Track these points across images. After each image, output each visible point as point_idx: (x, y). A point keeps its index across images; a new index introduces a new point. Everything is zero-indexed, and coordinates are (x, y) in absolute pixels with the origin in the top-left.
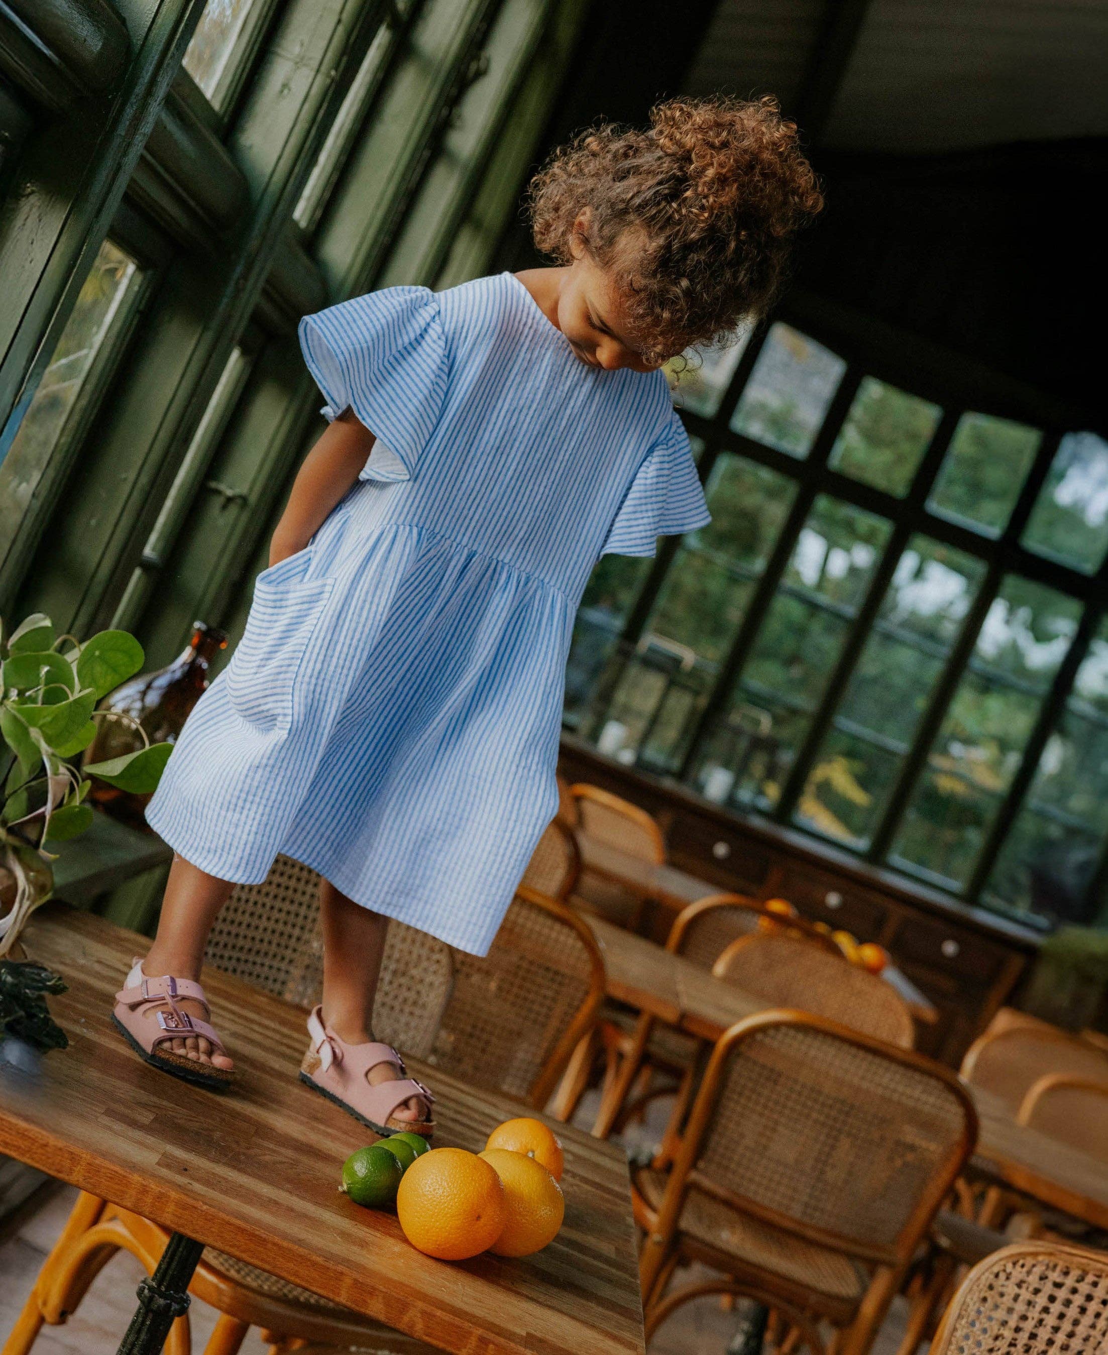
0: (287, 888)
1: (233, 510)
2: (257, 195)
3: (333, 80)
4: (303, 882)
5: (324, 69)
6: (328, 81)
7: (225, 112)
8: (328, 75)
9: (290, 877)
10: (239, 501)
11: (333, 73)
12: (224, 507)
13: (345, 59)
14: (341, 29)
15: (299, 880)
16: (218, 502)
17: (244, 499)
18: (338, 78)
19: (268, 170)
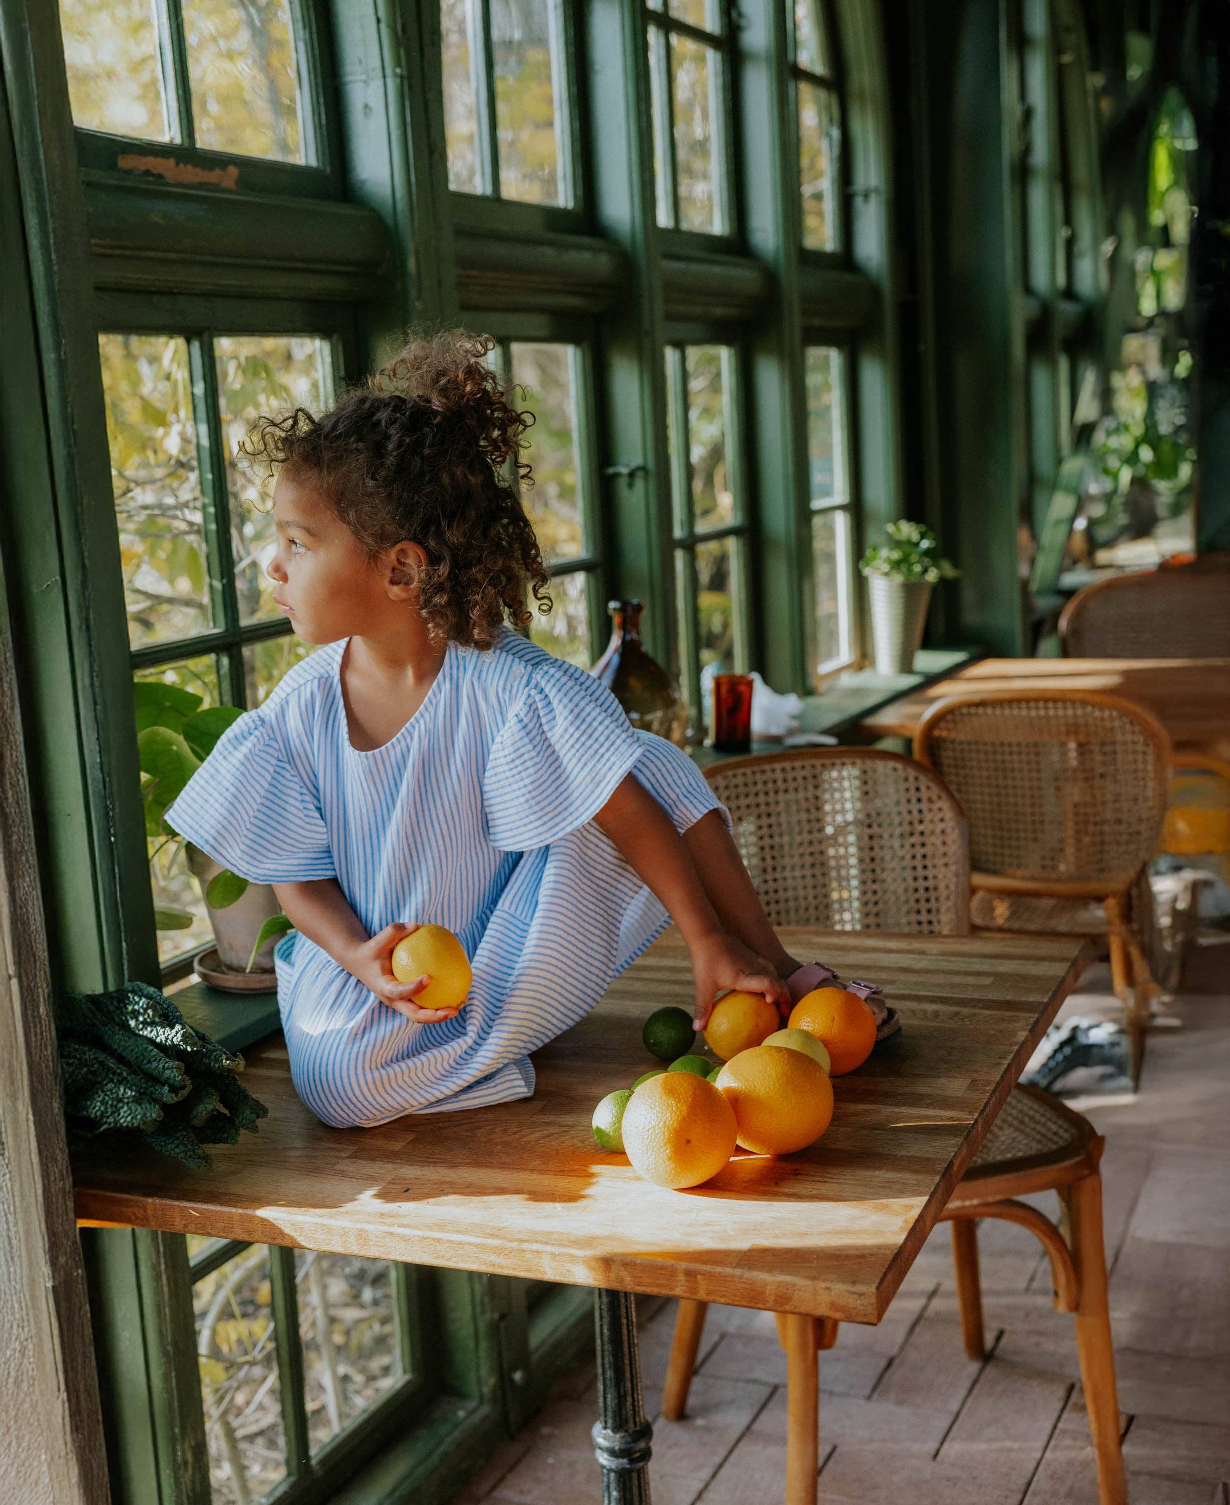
0: (758, 805)
1: (639, 484)
2: (390, 221)
3: (402, 77)
4: (772, 794)
5: (389, 72)
6: (398, 80)
7: (324, 163)
8: (395, 75)
9: (757, 794)
10: (640, 474)
11: (398, 71)
12: (631, 485)
13: (402, 51)
14: (383, 26)
15: (767, 793)
16: (623, 483)
17: (644, 469)
18: (405, 73)
19: (388, 192)
